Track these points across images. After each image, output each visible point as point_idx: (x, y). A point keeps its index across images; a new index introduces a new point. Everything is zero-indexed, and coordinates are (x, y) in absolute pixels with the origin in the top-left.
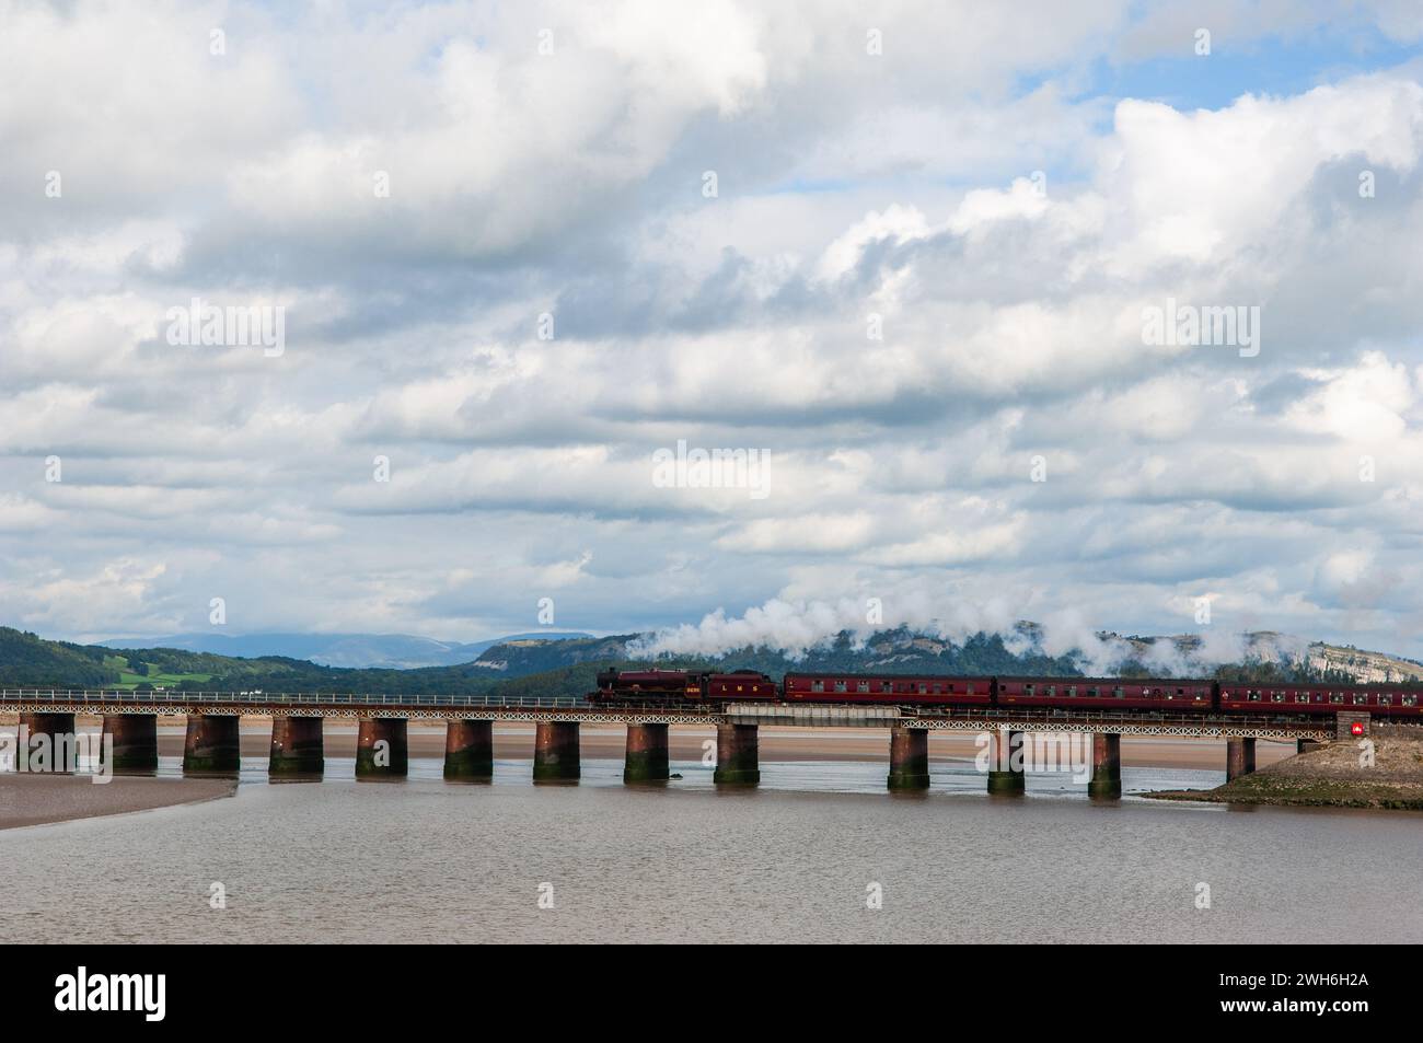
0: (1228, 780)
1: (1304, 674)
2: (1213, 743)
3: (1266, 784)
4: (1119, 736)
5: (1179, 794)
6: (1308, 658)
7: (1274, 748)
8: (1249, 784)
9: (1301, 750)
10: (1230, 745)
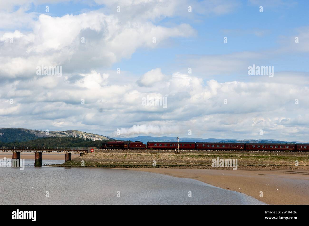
0: (65, 162)
1: (82, 139)
2: (62, 154)
3: (73, 163)
4: (41, 153)
5: (54, 165)
6: (82, 136)
7: (75, 155)
8: (69, 163)
9: (81, 155)
10: (66, 154)
